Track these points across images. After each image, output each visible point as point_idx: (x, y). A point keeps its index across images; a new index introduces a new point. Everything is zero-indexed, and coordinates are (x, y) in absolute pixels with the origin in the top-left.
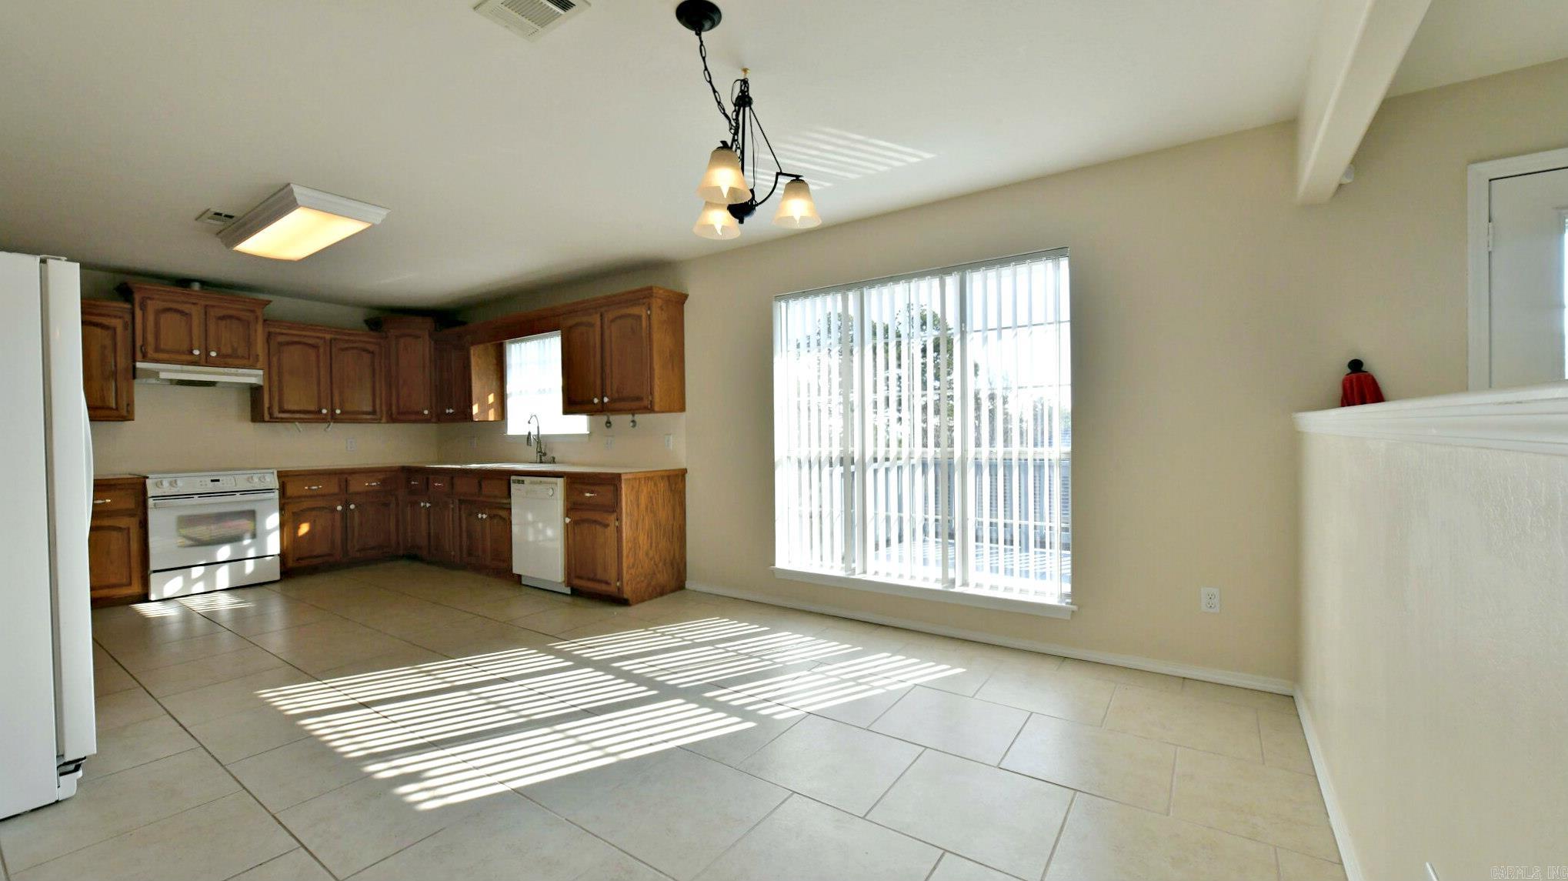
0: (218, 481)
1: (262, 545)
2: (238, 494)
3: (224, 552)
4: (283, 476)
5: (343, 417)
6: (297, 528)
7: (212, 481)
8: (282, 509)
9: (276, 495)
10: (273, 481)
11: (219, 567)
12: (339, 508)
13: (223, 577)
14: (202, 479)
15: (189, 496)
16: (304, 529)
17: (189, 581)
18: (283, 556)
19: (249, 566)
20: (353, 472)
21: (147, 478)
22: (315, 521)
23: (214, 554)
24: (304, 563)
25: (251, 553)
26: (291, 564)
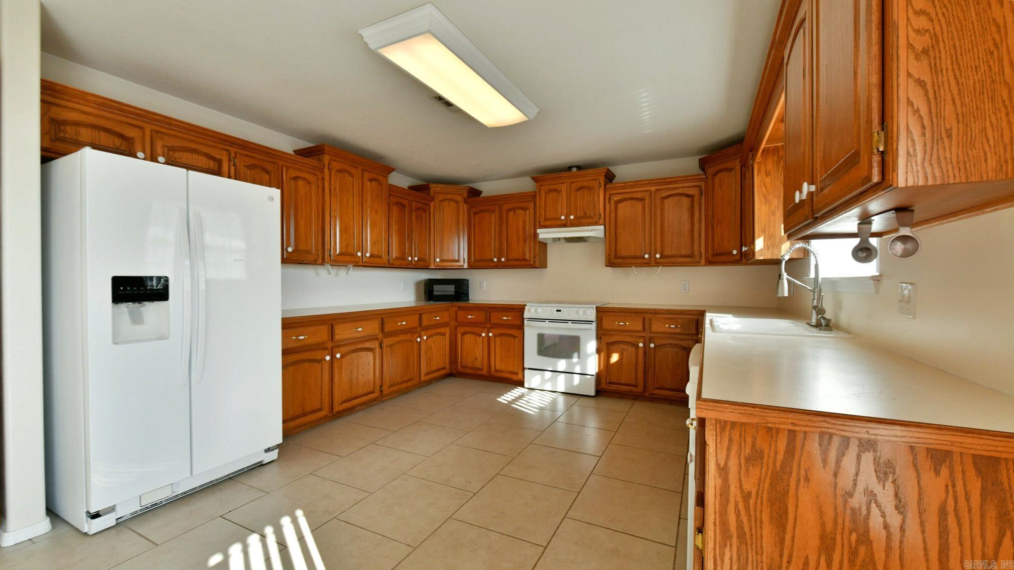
0: (560, 311)
1: (584, 365)
2: (570, 322)
3: (562, 364)
4: (601, 312)
5: (662, 260)
6: (608, 357)
7: (557, 311)
8: (599, 338)
9: (593, 326)
10: (591, 315)
11: (560, 375)
12: (641, 345)
13: (561, 383)
14: (552, 309)
15: (543, 320)
16: (615, 358)
17: (544, 381)
18: (598, 377)
19: (577, 379)
20: (655, 312)
21: (526, 305)
22: (622, 353)
23: (556, 365)
24: (614, 387)
25: (578, 370)
26: (604, 386)
